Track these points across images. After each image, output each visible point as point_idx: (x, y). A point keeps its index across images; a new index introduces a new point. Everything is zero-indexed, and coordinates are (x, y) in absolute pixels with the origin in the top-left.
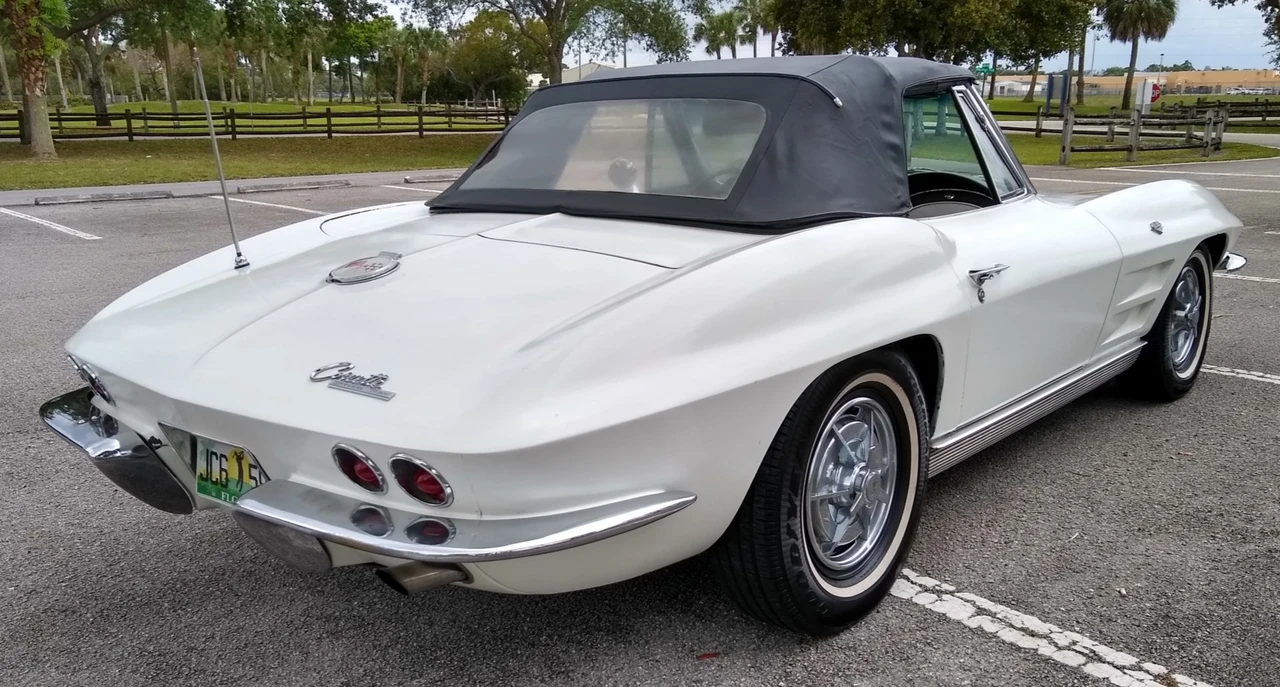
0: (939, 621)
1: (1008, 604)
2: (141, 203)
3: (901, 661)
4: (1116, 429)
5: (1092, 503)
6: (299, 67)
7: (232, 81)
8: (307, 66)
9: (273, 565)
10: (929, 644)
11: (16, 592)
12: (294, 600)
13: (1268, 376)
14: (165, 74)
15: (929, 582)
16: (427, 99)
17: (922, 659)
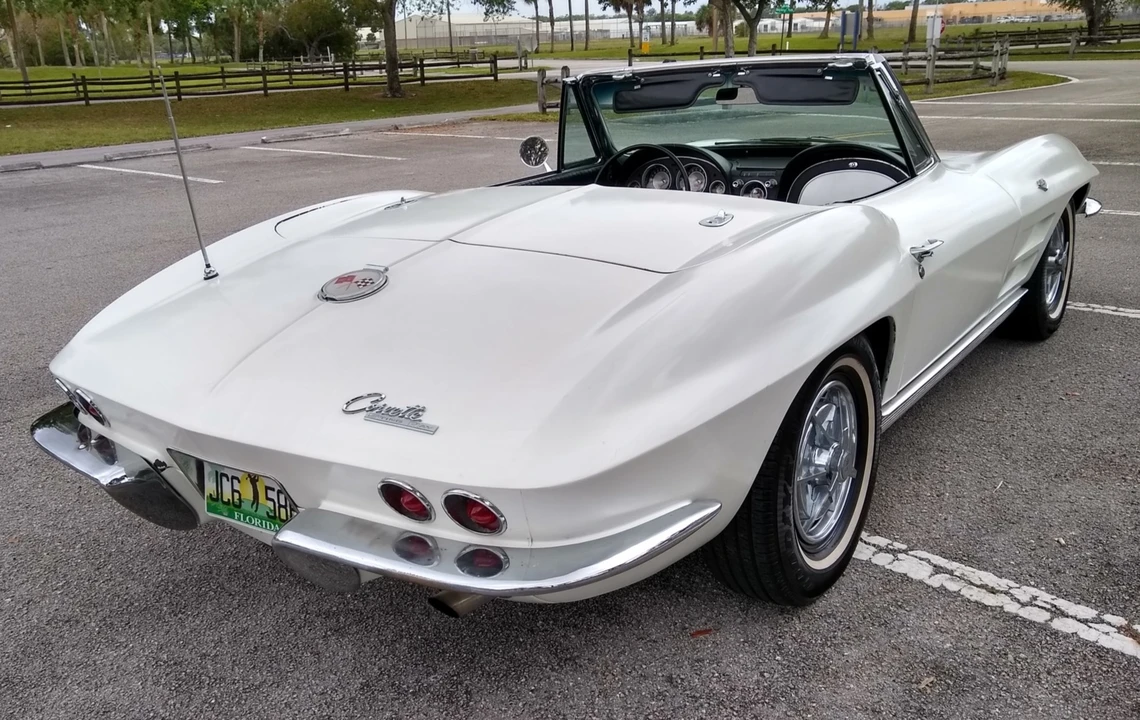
0: (902, 582)
1: (961, 561)
2: (14, 176)
3: (880, 626)
4: (1002, 371)
5: (1006, 451)
6: (139, 31)
7: (76, 47)
8: (147, 29)
9: (256, 560)
10: (900, 606)
11: (13, 604)
12: (287, 596)
13: (1121, 309)
14: (10, 43)
15: (882, 541)
16: (264, 57)
17: (899, 623)
